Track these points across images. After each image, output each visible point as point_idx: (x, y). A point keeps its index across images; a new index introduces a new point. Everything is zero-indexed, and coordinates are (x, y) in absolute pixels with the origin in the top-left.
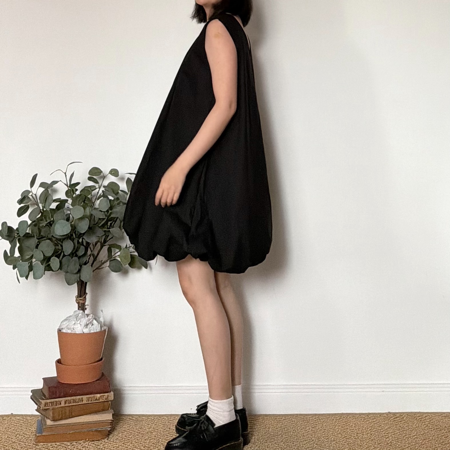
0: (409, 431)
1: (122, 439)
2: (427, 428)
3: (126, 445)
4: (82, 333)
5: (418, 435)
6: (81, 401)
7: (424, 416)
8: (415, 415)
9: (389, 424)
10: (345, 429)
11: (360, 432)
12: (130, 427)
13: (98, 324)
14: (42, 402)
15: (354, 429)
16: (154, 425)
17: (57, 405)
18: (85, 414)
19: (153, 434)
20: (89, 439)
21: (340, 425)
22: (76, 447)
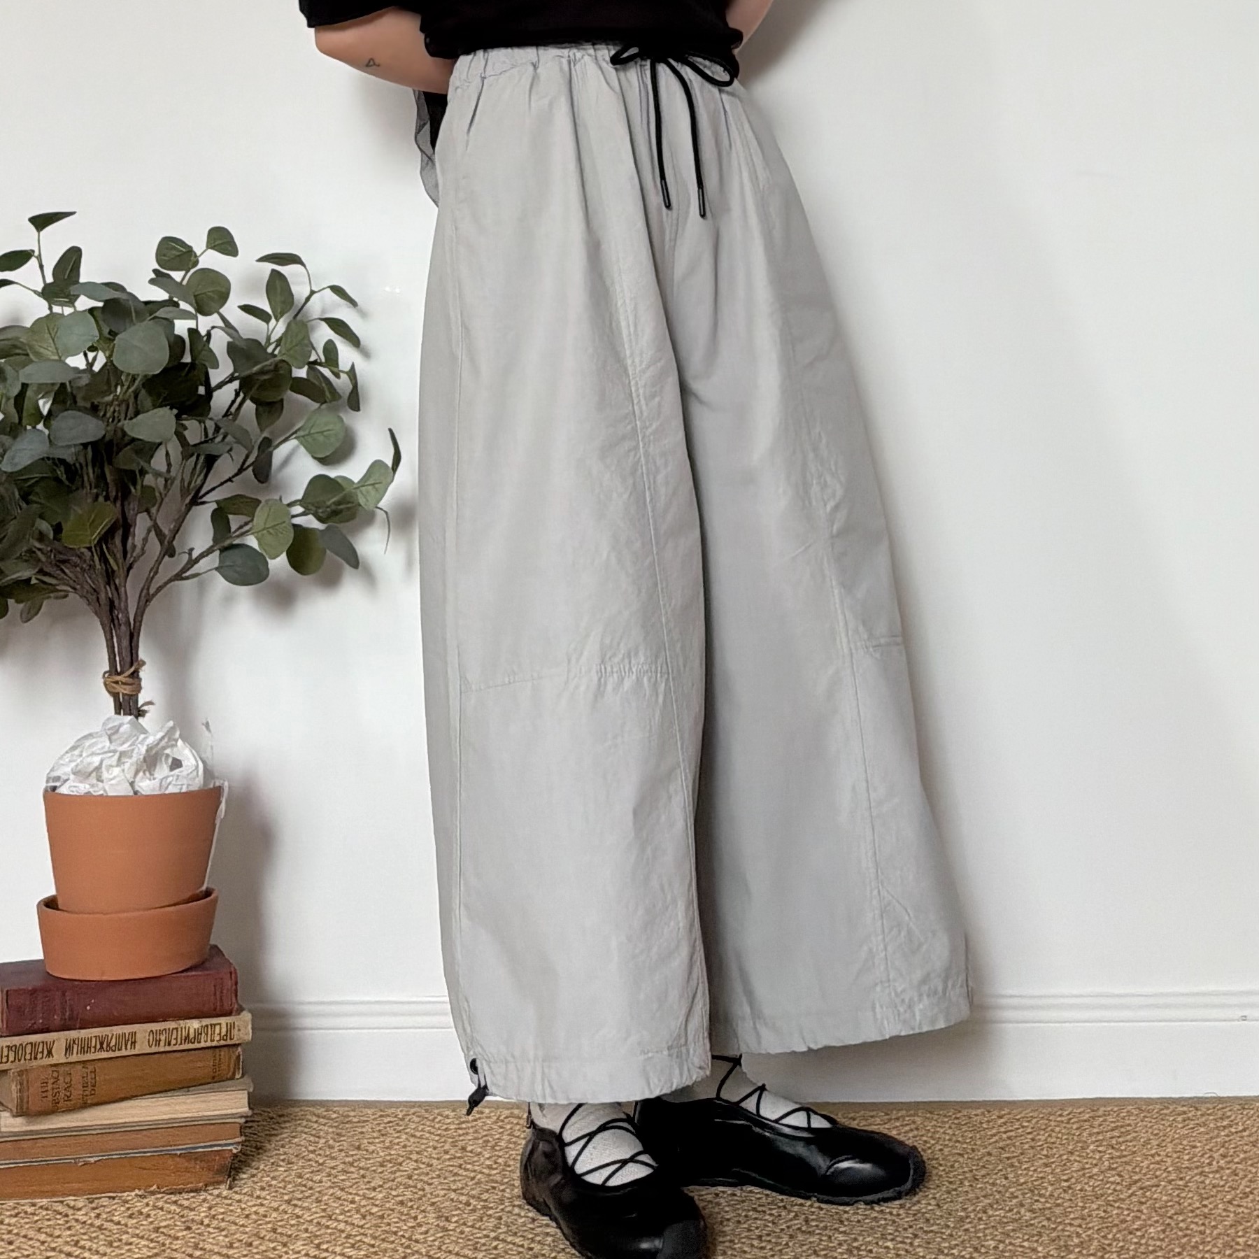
1: (284, 1189)
4: (131, 794)
6: (129, 1046)
11: (1186, 1164)
12: (318, 1143)
15: (1159, 1155)
16: (404, 1137)
17: (36, 1058)
18: (145, 1095)
19: (401, 1168)
20: (158, 1188)
22: (105, 1216)
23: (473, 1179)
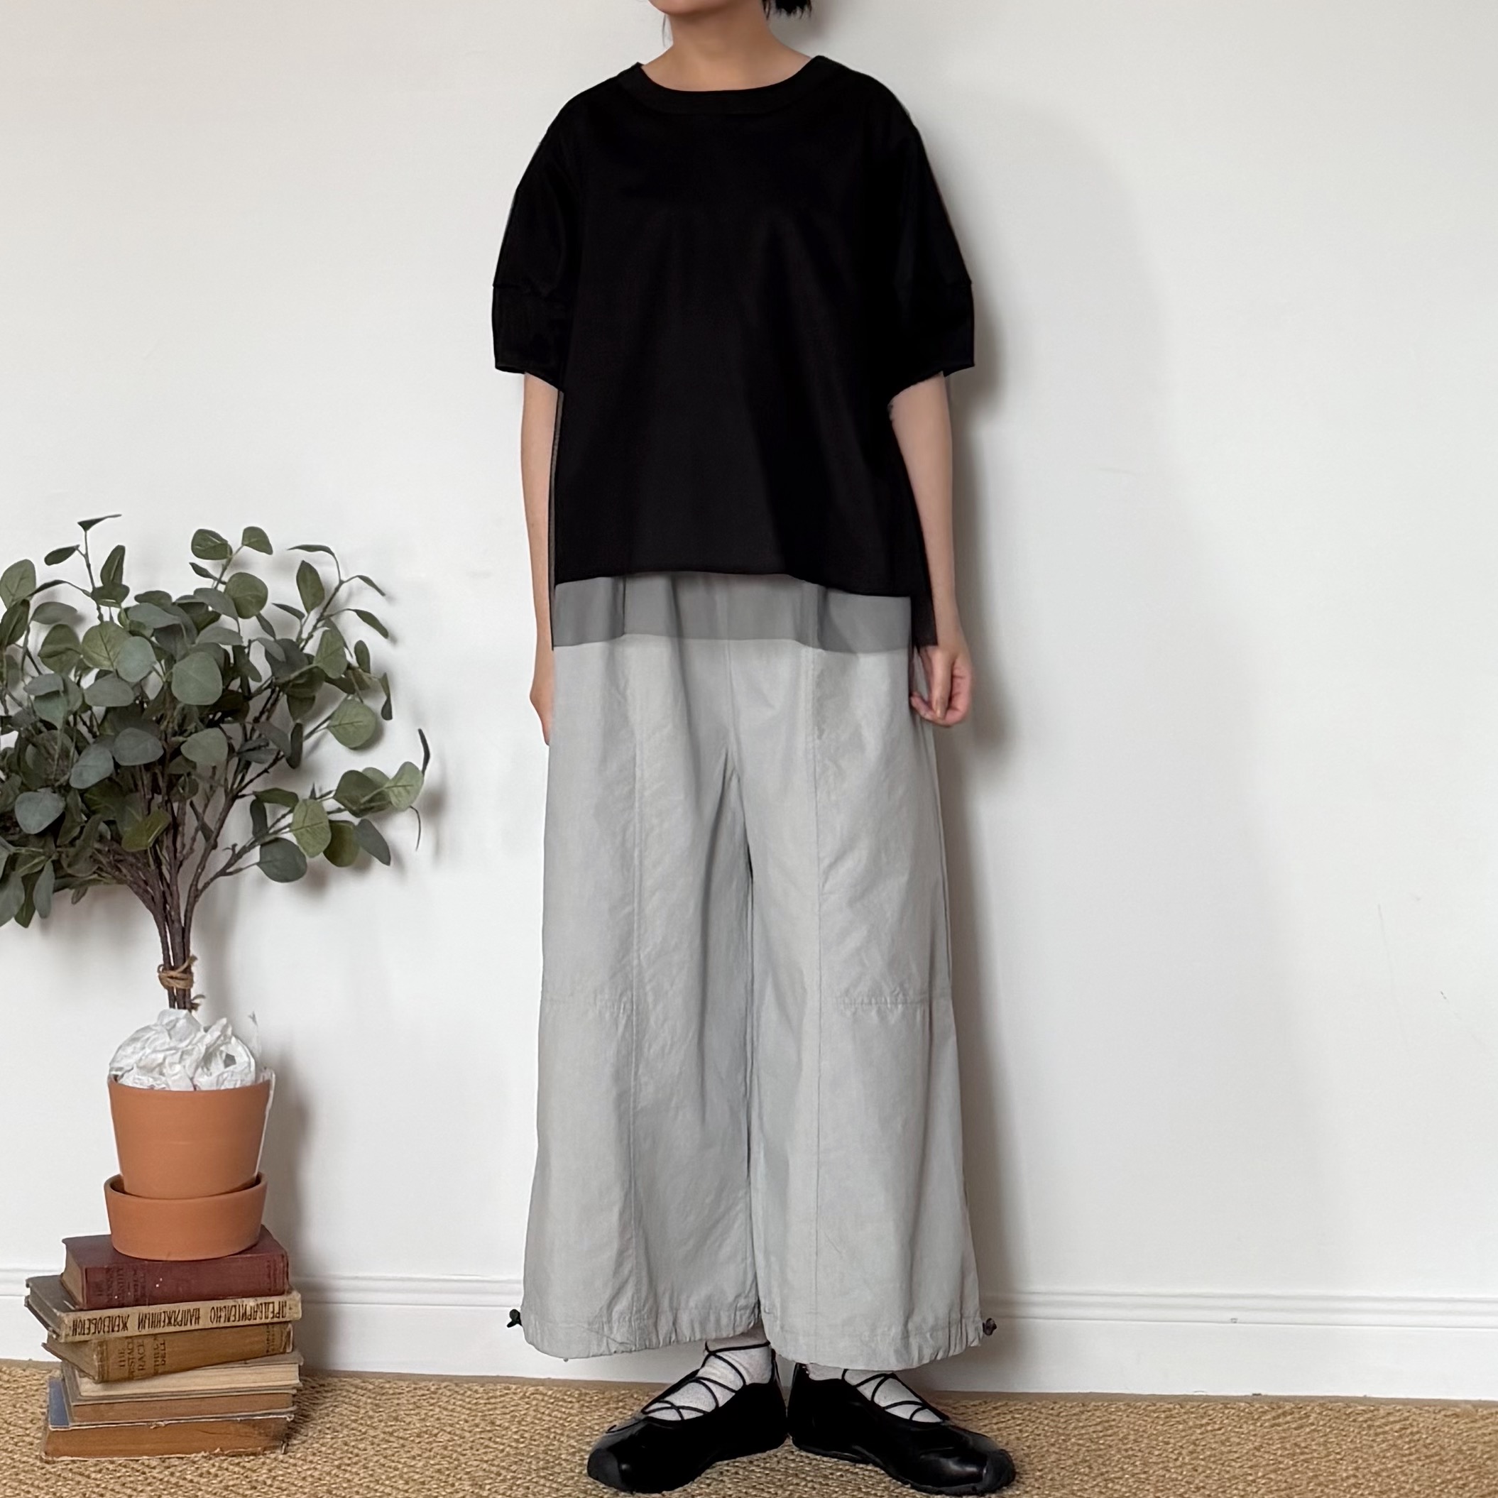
0: (1326, 1462)
1: (334, 1453)
2: (1392, 1452)
3: (345, 1471)
4: (192, 1089)
5: (1360, 1476)
6: (193, 1322)
7: (1382, 1412)
8: (1350, 1407)
9: (1255, 1435)
10: (1102, 1447)
11: (1154, 1459)
12: (358, 1412)
13: (249, 1060)
14: (66, 1322)
15: (1133, 1450)
16: (437, 1410)
17: (113, 1331)
19: (437, 1439)
20: (222, 1450)
21: (1082, 1434)
22: (178, 1474)
23: (502, 1451)
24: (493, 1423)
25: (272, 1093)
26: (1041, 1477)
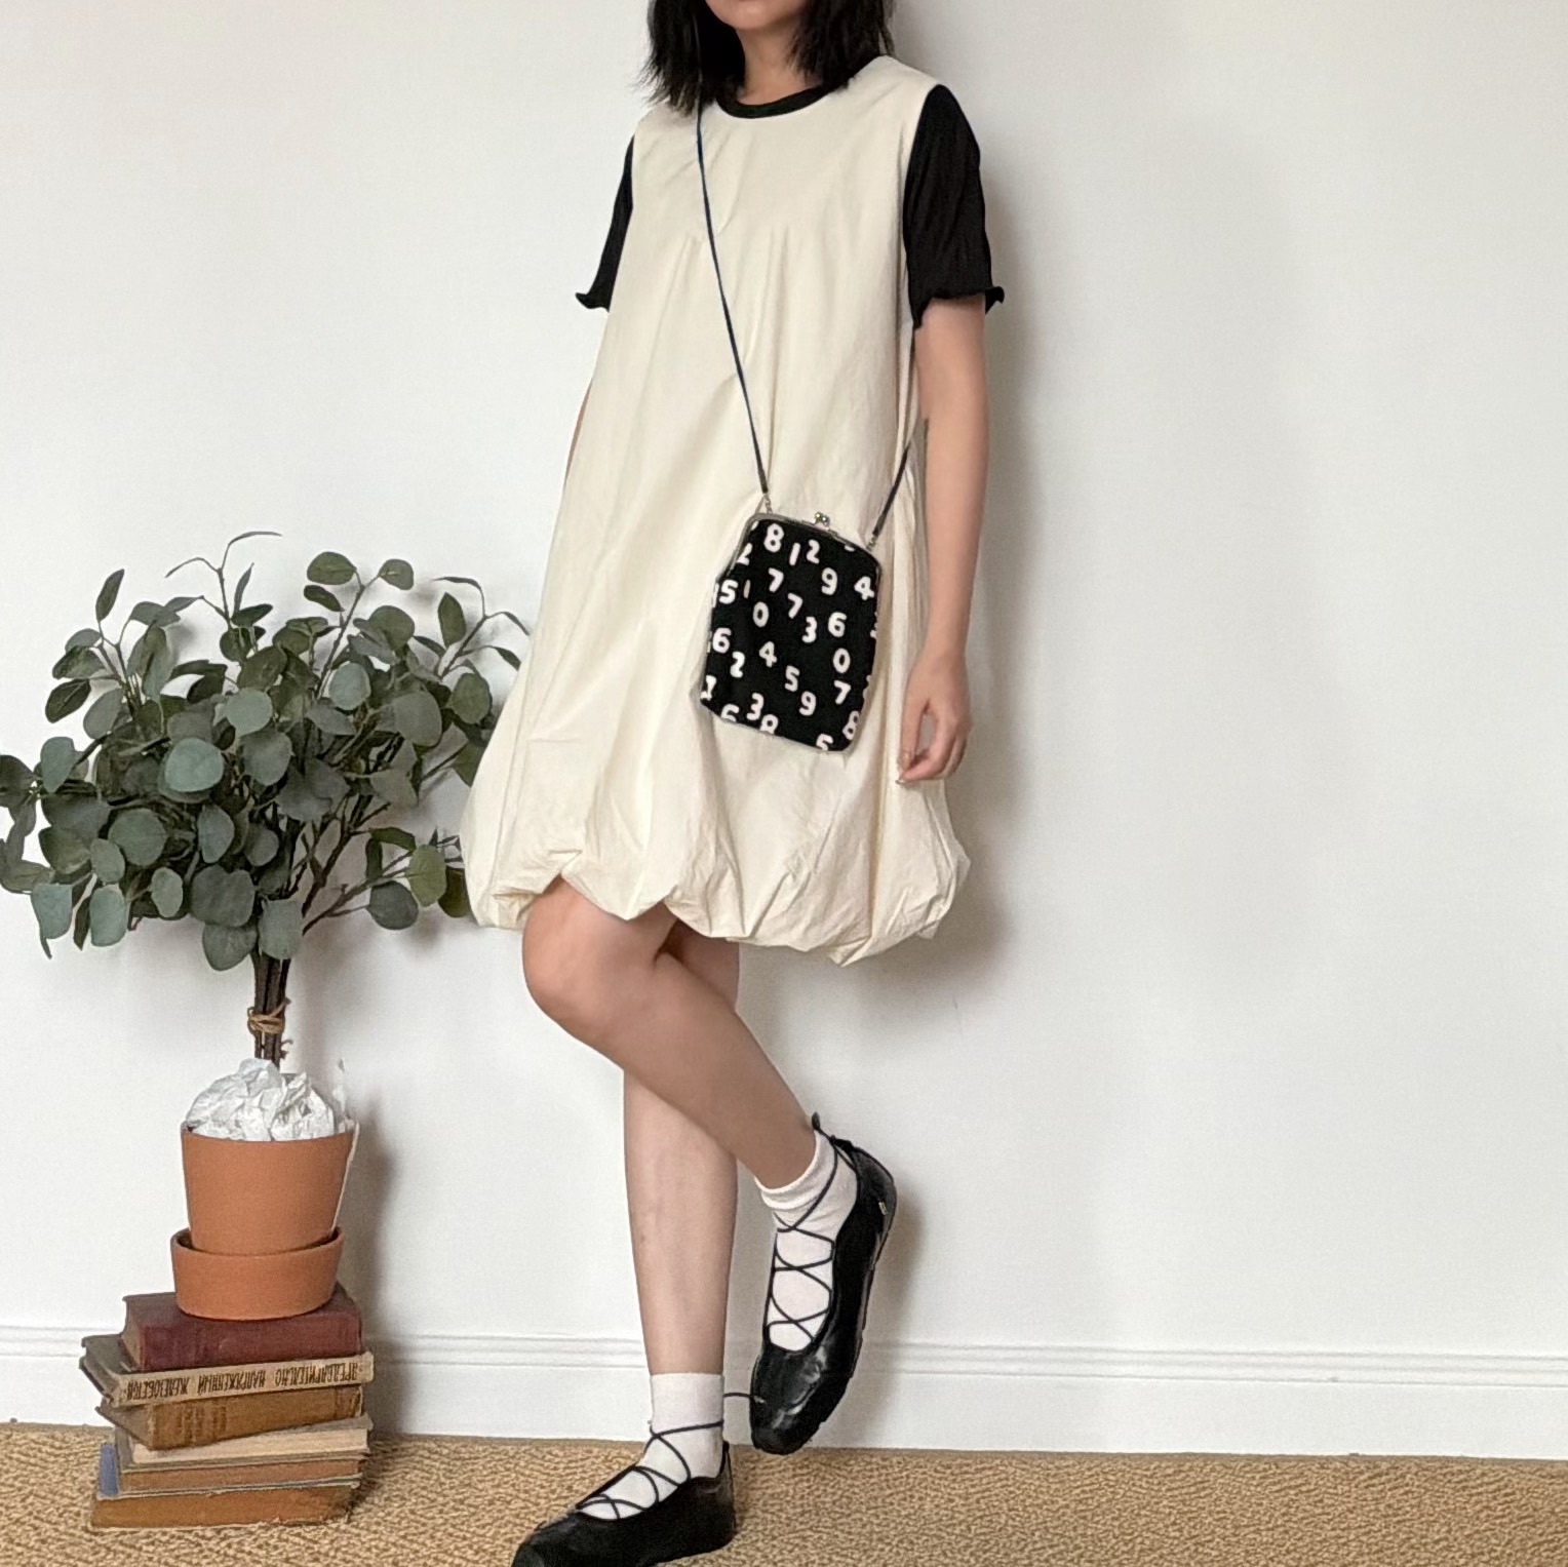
1: (400, 1522)
2: (1486, 1512)
3: (412, 1541)
4: (269, 1139)
6: (258, 1382)
7: (1478, 1472)
8: (1445, 1466)
9: (1349, 1496)
11: (1246, 1521)
13: (327, 1112)
14: (121, 1382)
15: (1224, 1511)
16: (514, 1475)
17: (171, 1394)
18: (270, 1431)
20: (281, 1520)
21: (1176, 1495)
22: (235, 1546)
24: (570, 1488)
25: (354, 1143)
26: (1131, 1540)
